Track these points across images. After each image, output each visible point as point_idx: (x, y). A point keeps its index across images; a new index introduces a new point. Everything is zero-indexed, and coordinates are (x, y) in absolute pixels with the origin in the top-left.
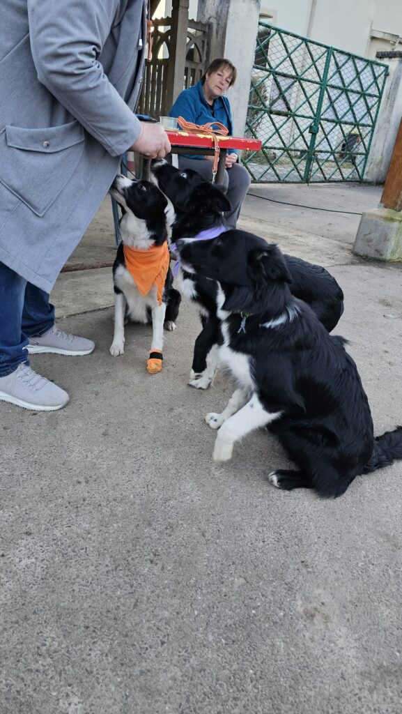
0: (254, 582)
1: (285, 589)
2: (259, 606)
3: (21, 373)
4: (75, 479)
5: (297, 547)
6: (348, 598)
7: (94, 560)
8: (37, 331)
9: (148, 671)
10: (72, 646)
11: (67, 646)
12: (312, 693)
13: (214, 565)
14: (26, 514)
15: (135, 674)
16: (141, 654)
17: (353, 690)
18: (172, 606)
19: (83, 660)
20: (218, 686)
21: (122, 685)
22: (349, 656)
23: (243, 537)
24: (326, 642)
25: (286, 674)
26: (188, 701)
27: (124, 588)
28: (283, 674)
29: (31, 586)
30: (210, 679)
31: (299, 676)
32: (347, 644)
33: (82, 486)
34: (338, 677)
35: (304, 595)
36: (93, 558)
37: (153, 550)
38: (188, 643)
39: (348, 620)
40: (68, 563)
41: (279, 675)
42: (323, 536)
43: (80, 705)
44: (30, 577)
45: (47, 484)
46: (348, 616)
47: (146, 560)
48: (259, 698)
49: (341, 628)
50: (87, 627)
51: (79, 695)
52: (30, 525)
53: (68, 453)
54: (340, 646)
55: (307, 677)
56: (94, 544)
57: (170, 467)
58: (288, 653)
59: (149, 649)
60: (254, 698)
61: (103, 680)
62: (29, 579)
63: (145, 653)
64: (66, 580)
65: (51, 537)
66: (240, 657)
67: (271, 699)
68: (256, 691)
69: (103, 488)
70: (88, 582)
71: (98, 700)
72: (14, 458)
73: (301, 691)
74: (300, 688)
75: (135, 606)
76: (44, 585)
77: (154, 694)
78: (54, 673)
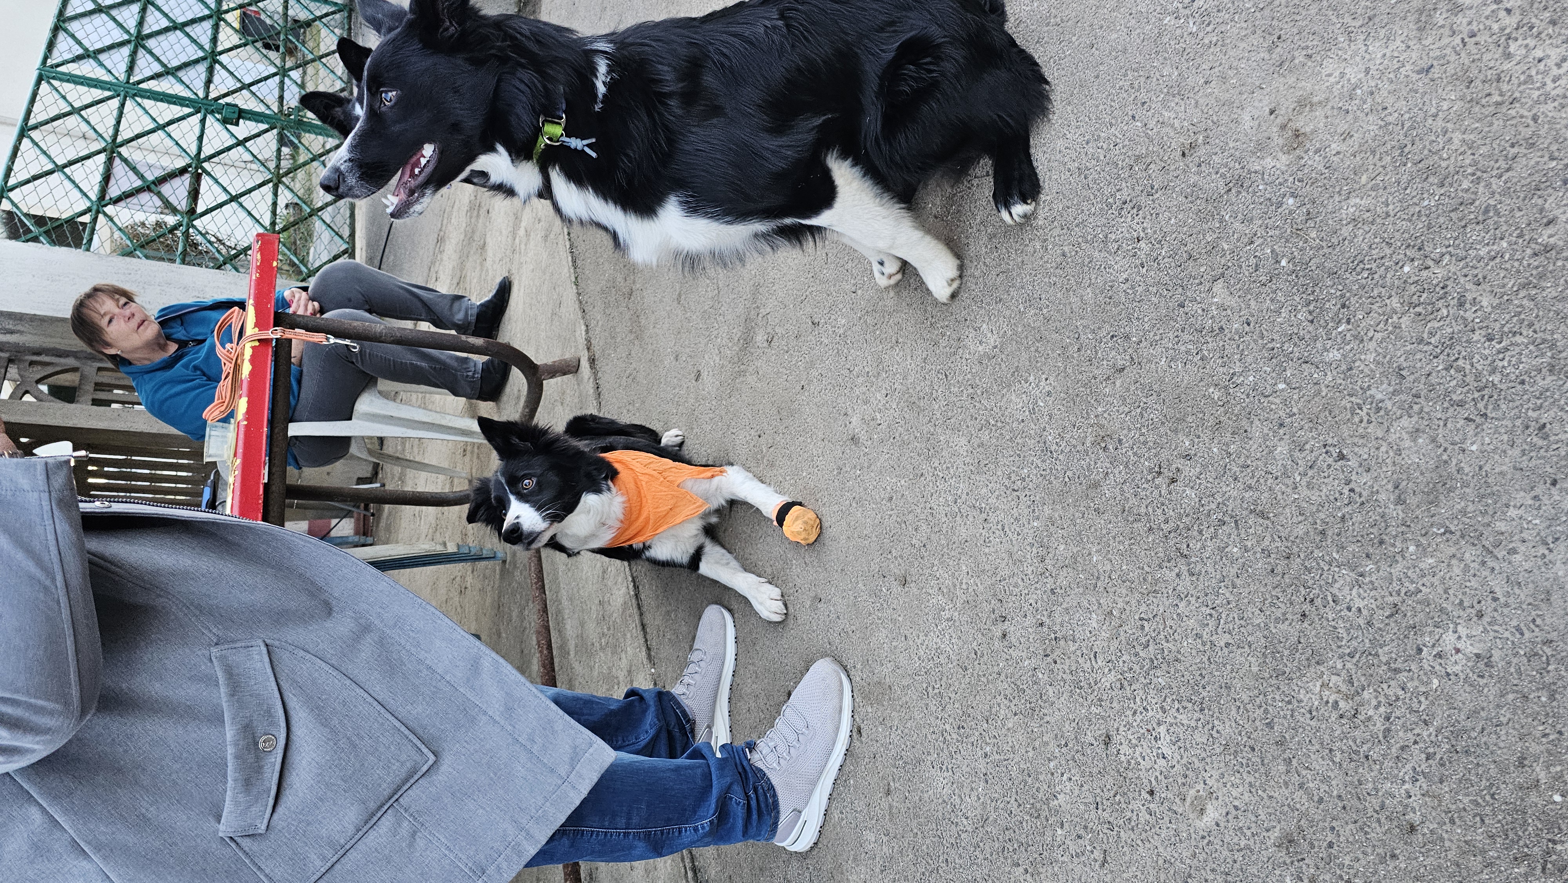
0: (1223, 262)
1: (1240, 192)
2: (1273, 251)
3: (772, 760)
4: (997, 644)
5: (1152, 166)
6: (1262, 55)
7: (1167, 603)
8: (682, 728)
9: (1397, 487)
10: (1340, 647)
11: (1341, 657)
12: (1457, 137)
13: (1183, 348)
14: (1066, 745)
15: (1401, 515)
16: (1363, 503)
17: (1453, 48)
18: (1265, 438)
19: (1369, 624)
20: (1433, 340)
21: (1424, 541)
22: (1385, 55)
23: (1127, 285)
24: (1353, 106)
25: (1415, 193)
26: (1461, 404)
27: (1225, 539)
28: (1415, 200)
29: (1214, 733)
30: (1418, 356)
31: (1420, 165)
32: (1358, 59)
33: (1012, 629)
34: (1426, 81)
35: (1254, 153)
36: (1161, 604)
37: (1149, 478)
38: (1343, 402)
39: (1309, 56)
40: (1171, 657)
41: (1417, 209)
42: (1130, 110)
43: (1460, 628)
44: (1197, 736)
45: (1006, 702)
46: (1300, 58)
47: (1170, 493)
48: (1461, 253)
49: (1324, 72)
50: (1304, 615)
51: (1441, 631)
52: (1089, 738)
53: (943, 659)
54: (1362, 75)
55: (1424, 147)
56: (1134, 602)
57: (976, 442)
58: (1372, 189)
59: (1352, 485)
60: (1462, 264)
61: (1412, 582)
62: (1200, 737)
63: (1360, 496)
64: (1205, 659)
65: (1117, 691)
66: (1376, 292)
67: (1464, 227)
68: (1447, 258)
69: (1016, 585)
70: (1211, 615)
71: (1451, 592)
72: (950, 773)
73: (1452, 160)
74: (1444, 164)
75: (1262, 515)
76: (1215, 707)
77: (1444, 473)
78: (1392, 683)
